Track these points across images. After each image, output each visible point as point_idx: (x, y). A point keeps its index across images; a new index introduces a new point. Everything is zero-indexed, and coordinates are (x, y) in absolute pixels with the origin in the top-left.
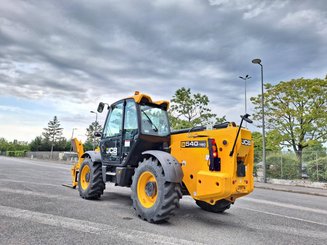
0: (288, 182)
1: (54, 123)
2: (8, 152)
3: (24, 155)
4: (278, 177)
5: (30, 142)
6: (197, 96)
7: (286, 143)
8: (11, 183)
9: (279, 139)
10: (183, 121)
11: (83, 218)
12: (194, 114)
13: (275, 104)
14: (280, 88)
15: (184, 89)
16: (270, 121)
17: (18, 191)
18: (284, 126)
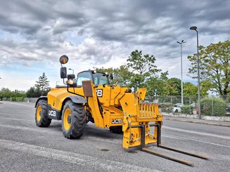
0: (217, 119)
1: (43, 78)
2: (11, 98)
3: (23, 101)
4: (210, 115)
5: (26, 91)
6: (147, 56)
7: (215, 89)
8: (13, 121)
9: (209, 86)
10: (137, 75)
11: (68, 150)
12: (144, 69)
13: (207, 61)
14: (210, 49)
15: (137, 51)
16: (202, 73)
17: (18, 127)
18: (213, 77)
